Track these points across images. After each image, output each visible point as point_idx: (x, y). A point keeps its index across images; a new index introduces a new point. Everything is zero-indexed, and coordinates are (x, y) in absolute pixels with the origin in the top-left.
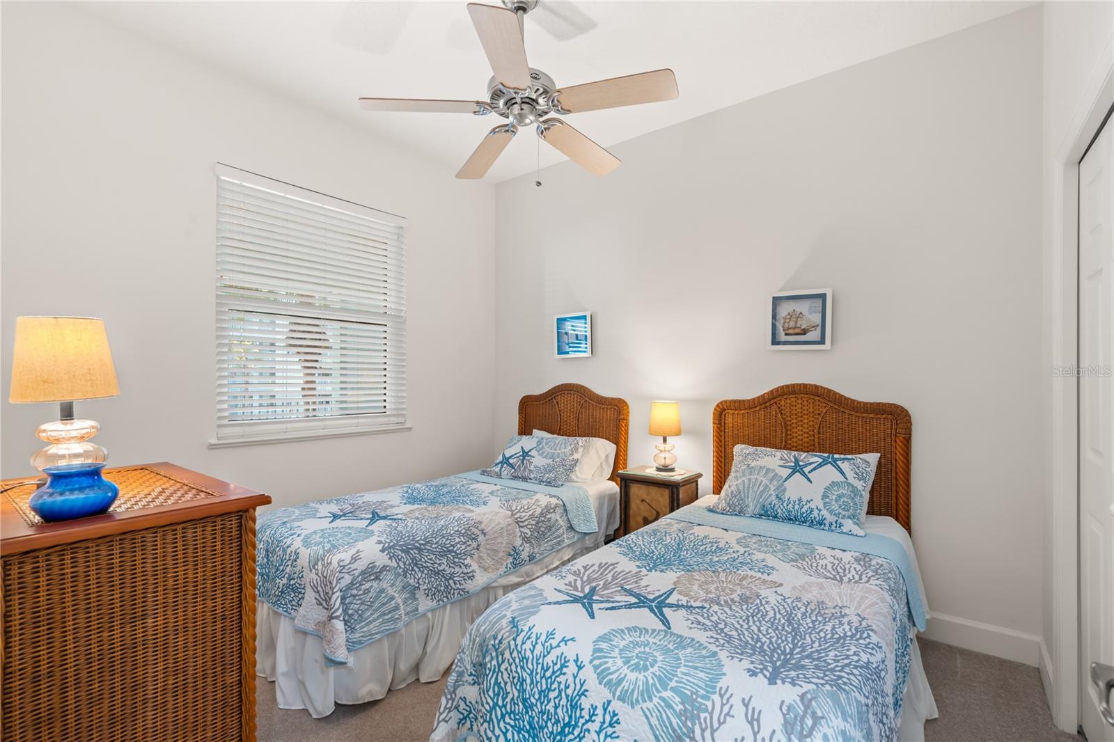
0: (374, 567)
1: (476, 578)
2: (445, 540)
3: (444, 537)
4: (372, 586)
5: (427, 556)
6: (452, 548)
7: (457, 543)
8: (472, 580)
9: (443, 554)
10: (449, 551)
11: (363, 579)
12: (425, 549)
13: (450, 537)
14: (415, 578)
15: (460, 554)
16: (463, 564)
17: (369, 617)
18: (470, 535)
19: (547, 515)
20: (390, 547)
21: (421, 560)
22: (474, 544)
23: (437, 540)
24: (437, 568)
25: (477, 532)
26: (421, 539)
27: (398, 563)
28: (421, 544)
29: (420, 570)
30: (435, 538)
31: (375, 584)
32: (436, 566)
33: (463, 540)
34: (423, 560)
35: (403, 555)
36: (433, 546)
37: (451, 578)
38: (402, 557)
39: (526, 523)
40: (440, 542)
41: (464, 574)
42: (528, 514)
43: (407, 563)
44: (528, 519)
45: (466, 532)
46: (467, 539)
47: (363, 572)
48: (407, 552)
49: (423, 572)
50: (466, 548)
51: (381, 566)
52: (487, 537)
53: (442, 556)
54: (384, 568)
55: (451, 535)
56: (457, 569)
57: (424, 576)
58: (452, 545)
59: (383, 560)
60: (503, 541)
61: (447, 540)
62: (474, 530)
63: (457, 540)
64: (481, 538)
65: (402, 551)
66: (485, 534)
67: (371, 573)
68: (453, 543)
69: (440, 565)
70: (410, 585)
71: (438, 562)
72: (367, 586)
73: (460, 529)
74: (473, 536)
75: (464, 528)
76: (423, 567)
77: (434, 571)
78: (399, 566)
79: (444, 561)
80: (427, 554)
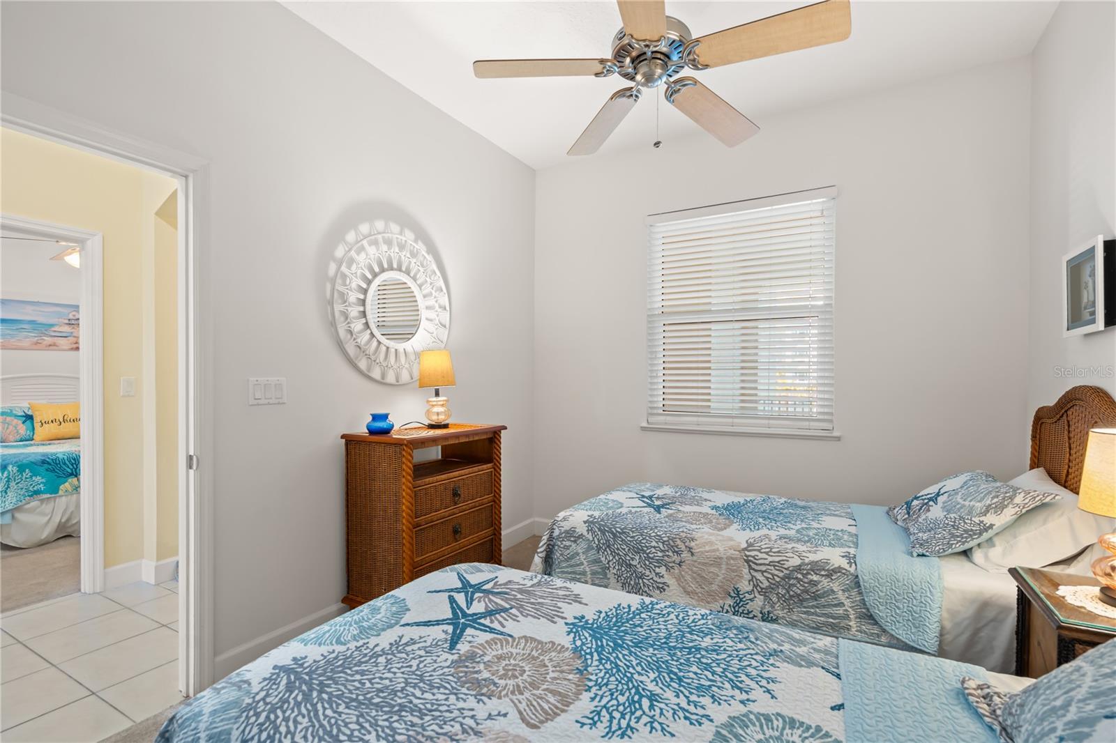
0: (574, 531)
1: (666, 593)
2: (641, 538)
3: (642, 535)
4: (571, 546)
5: (620, 545)
6: (645, 549)
7: (652, 547)
8: (661, 592)
9: (638, 551)
10: (643, 550)
11: (566, 537)
12: (620, 537)
13: (647, 538)
14: (606, 558)
15: (652, 559)
16: (654, 571)
17: (563, 567)
18: (672, 546)
19: (808, 573)
20: (592, 522)
21: (613, 545)
22: (676, 558)
23: (635, 534)
24: (629, 560)
25: (683, 548)
26: (619, 528)
27: (594, 538)
28: (617, 531)
29: (611, 554)
30: (633, 532)
31: (574, 545)
32: (628, 558)
33: (661, 546)
34: (616, 546)
35: (599, 533)
36: (628, 538)
37: (640, 578)
38: (598, 534)
39: (763, 568)
40: (636, 538)
41: (654, 581)
42: (770, 559)
43: (602, 541)
44: (768, 565)
45: (668, 541)
46: (667, 548)
47: (566, 532)
48: (603, 532)
49: (614, 557)
50: (663, 557)
51: (580, 533)
52: (695, 558)
53: (636, 552)
54: (581, 536)
55: (650, 537)
56: (647, 573)
57: (615, 561)
58: (646, 547)
59: (582, 529)
60: (722, 573)
61: (643, 539)
62: (679, 542)
63: (654, 544)
64: (685, 555)
65: (599, 529)
66: (692, 554)
67: (571, 534)
68: (647, 545)
69: (633, 559)
70: (601, 562)
71: (630, 555)
72: (568, 543)
73: (664, 535)
74: (676, 549)
75: (668, 537)
76: (615, 552)
77: (626, 562)
78: (593, 540)
79: (637, 558)
80: (621, 543)
